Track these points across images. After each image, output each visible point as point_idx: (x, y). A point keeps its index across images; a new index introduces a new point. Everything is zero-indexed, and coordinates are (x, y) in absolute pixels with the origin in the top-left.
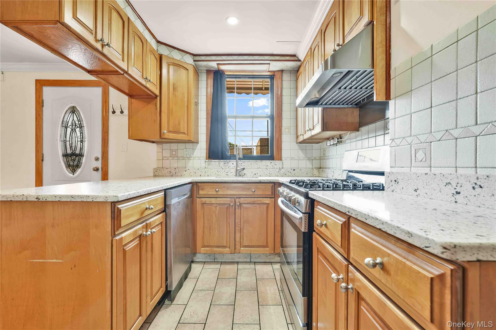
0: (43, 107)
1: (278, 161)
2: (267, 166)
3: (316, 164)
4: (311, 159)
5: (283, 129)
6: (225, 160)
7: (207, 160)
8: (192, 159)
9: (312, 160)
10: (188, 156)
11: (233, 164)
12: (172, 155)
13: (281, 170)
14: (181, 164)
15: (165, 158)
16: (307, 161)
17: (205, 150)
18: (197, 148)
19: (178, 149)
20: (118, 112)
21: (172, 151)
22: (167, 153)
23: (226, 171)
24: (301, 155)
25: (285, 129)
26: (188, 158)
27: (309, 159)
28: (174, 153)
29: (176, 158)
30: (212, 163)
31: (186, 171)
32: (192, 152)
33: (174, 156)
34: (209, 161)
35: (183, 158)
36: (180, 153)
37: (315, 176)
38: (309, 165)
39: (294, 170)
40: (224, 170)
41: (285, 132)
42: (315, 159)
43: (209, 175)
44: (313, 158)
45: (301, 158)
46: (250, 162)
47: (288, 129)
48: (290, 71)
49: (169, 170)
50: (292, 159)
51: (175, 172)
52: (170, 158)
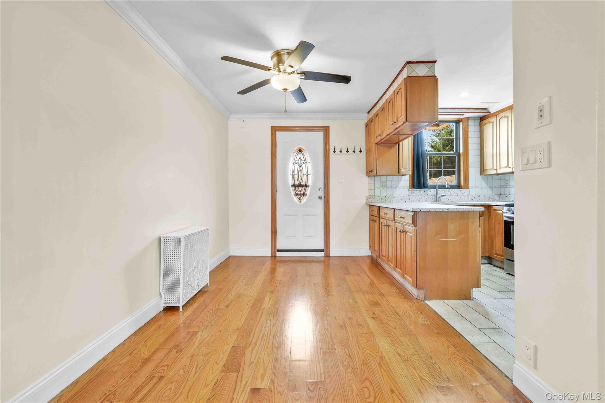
0: (276, 148)
1: (466, 189)
2: (458, 193)
3: (496, 191)
4: (491, 188)
5: (470, 164)
6: (425, 189)
7: (411, 189)
8: (398, 188)
9: (493, 188)
10: (395, 186)
11: (431, 192)
12: (383, 185)
13: (469, 197)
14: (389, 192)
15: (377, 188)
16: (489, 189)
17: (409, 181)
18: (402, 180)
19: (387, 181)
20: (338, 151)
21: (382, 183)
22: (378, 184)
23: (426, 197)
24: (484, 184)
25: (471, 164)
26: (395, 187)
27: (490, 187)
28: (384, 184)
29: (385, 188)
30: (414, 191)
31: (394, 198)
32: (398, 184)
33: (384, 186)
34: (412, 190)
35: (391, 188)
36: (389, 184)
37: (496, 200)
38: (490, 192)
39: (479, 196)
40: (424, 197)
41: (471, 166)
42: (495, 187)
43: (413, 201)
44: (493, 187)
45: (484, 187)
46: (444, 190)
47: (473, 164)
48: (474, 118)
49: (380, 197)
50: (476, 187)
51: (385, 199)
52: (381, 188)
